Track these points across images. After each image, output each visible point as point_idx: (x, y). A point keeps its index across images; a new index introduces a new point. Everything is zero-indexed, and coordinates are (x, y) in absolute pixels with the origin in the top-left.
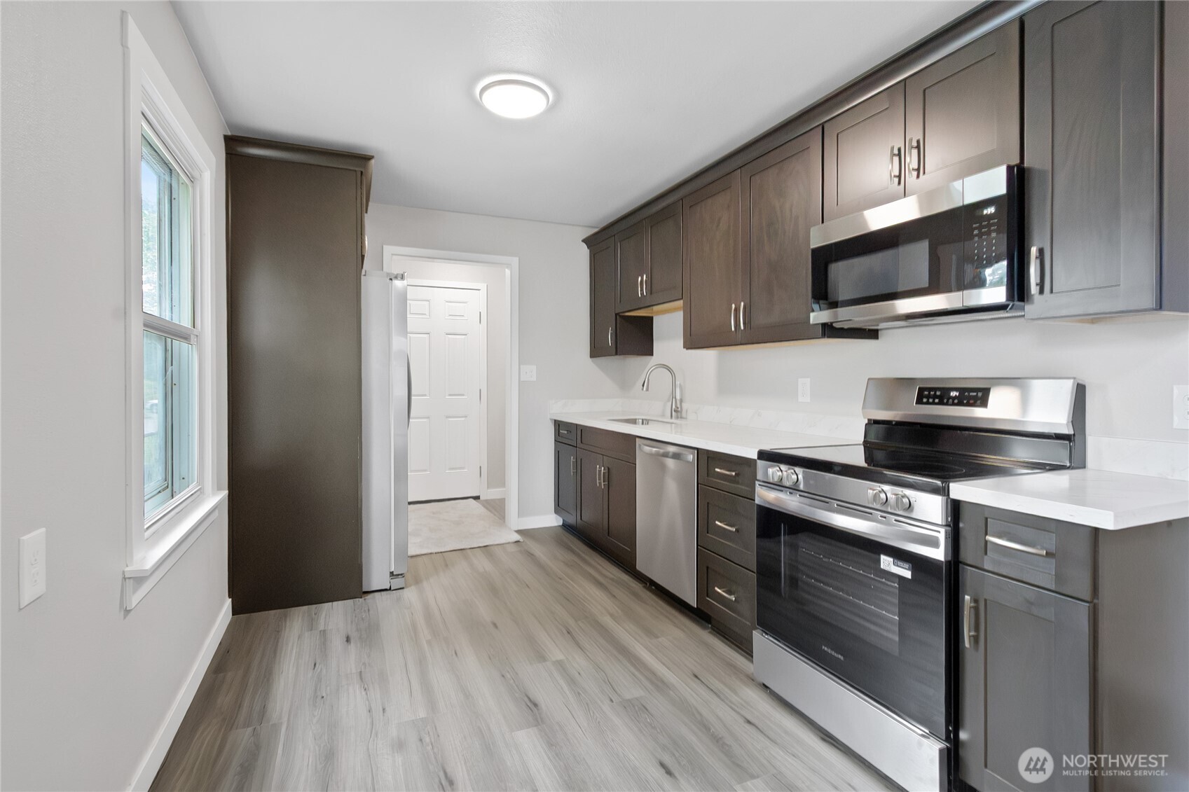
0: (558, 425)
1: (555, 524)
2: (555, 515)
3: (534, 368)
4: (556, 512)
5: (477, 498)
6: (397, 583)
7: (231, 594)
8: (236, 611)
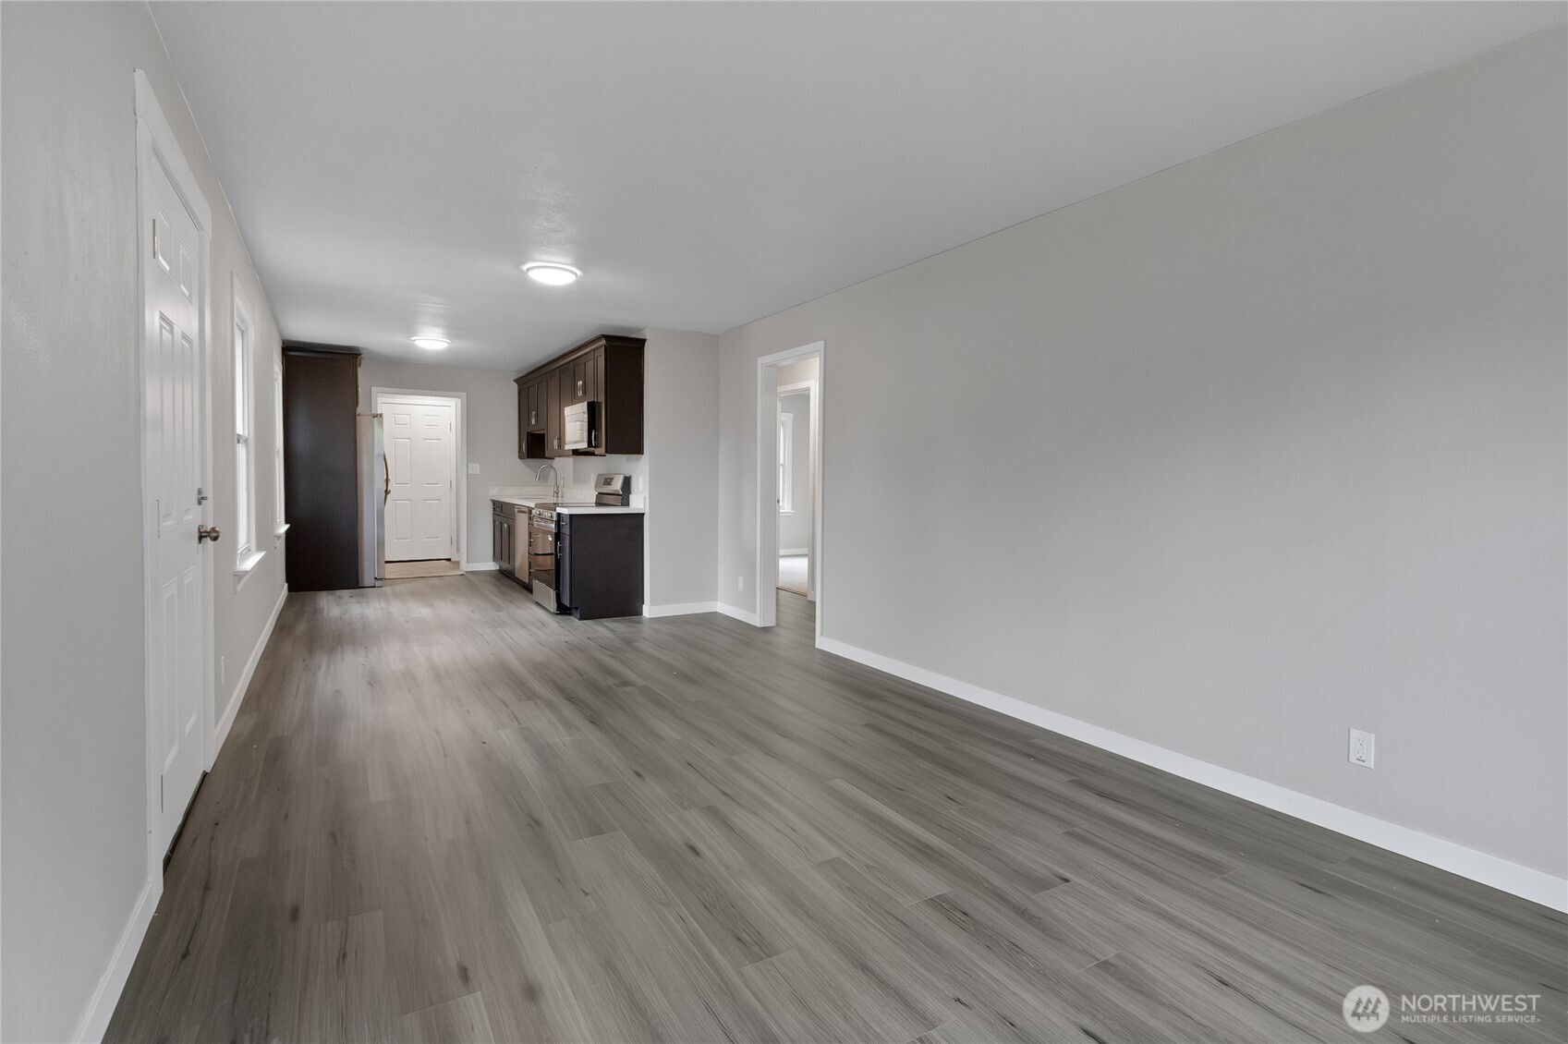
0: (494, 502)
1: (494, 569)
2: (493, 563)
3: (478, 465)
4: (494, 560)
5: (449, 560)
6: (378, 583)
7: (288, 580)
8: (290, 590)
